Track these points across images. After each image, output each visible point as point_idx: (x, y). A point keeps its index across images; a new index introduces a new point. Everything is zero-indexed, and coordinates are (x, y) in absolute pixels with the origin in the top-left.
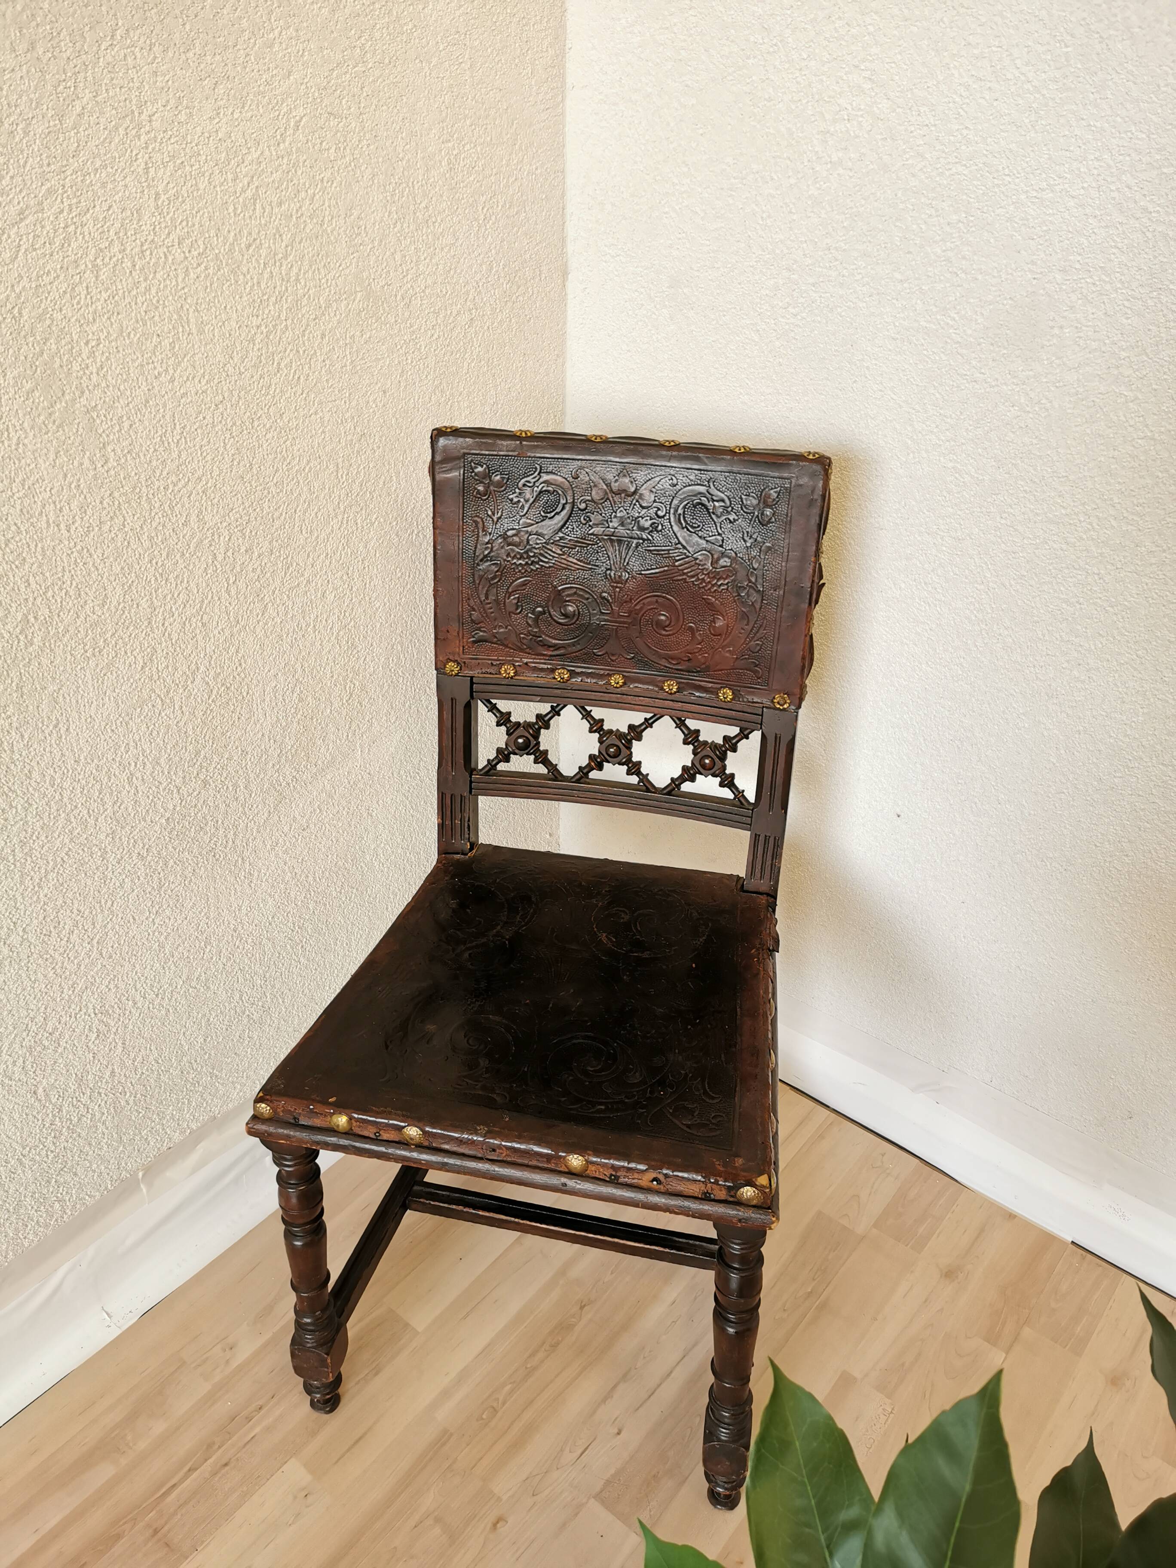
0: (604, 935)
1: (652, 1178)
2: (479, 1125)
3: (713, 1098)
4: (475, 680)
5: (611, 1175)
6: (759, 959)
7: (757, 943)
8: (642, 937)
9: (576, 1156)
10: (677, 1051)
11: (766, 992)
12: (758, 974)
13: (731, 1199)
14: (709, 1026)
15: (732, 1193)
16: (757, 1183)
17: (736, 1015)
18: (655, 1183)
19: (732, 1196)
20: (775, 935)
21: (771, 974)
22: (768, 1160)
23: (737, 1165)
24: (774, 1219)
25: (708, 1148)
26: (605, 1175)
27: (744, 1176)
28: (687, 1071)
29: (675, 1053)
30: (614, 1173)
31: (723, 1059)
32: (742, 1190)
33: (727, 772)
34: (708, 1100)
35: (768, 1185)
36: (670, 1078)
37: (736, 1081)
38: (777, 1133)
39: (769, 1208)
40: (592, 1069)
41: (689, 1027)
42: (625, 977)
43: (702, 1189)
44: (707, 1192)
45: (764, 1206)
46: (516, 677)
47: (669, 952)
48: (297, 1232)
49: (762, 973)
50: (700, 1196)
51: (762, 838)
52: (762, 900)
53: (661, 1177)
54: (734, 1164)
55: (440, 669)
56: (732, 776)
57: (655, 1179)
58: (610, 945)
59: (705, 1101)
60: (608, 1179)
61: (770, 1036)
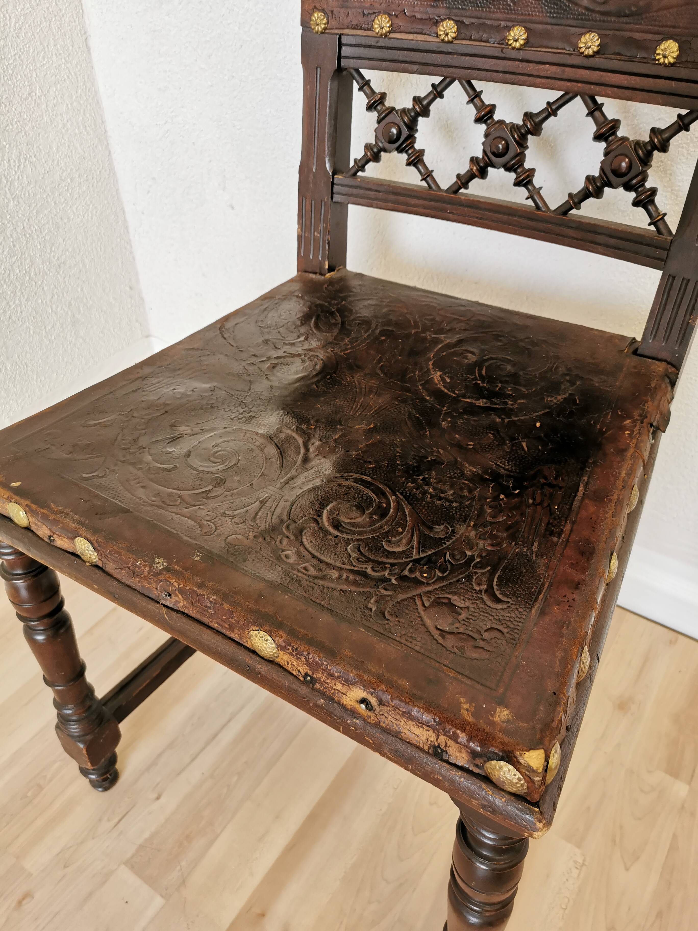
0: (439, 373)
1: (359, 698)
2: (159, 557)
3: (498, 601)
4: (344, 40)
5: (307, 675)
6: (632, 432)
7: (636, 414)
8: (483, 382)
9: (263, 633)
10: (472, 523)
11: (631, 473)
12: (625, 450)
13: (476, 770)
14: (531, 501)
15: (478, 761)
16: (522, 762)
17: (576, 496)
18: (363, 706)
19: (477, 766)
20: (665, 411)
21: (646, 455)
22: (554, 725)
23: (496, 719)
24: (540, 825)
25: (459, 676)
26: (299, 671)
27: (503, 743)
28: (476, 553)
29: (469, 526)
30: (310, 672)
31: (535, 548)
32: (494, 762)
33: (648, 185)
34: (489, 603)
35: (540, 770)
36: (448, 557)
37: (543, 584)
38: (590, 677)
39: (536, 804)
40: (347, 521)
41: (502, 496)
42: (444, 423)
43: (431, 739)
44: (439, 746)
45: (528, 798)
46: (393, 35)
47: (512, 405)
48: (34, 626)
49: (631, 450)
50: (426, 748)
51: (677, 283)
52: (659, 367)
53: (373, 701)
54: (492, 716)
55: (305, 23)
56: (654, 191)
57: (363, 701)
58: (441, 386)
59: (484, 602)
60: (302, 679)
61: (620, 533)
